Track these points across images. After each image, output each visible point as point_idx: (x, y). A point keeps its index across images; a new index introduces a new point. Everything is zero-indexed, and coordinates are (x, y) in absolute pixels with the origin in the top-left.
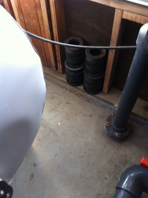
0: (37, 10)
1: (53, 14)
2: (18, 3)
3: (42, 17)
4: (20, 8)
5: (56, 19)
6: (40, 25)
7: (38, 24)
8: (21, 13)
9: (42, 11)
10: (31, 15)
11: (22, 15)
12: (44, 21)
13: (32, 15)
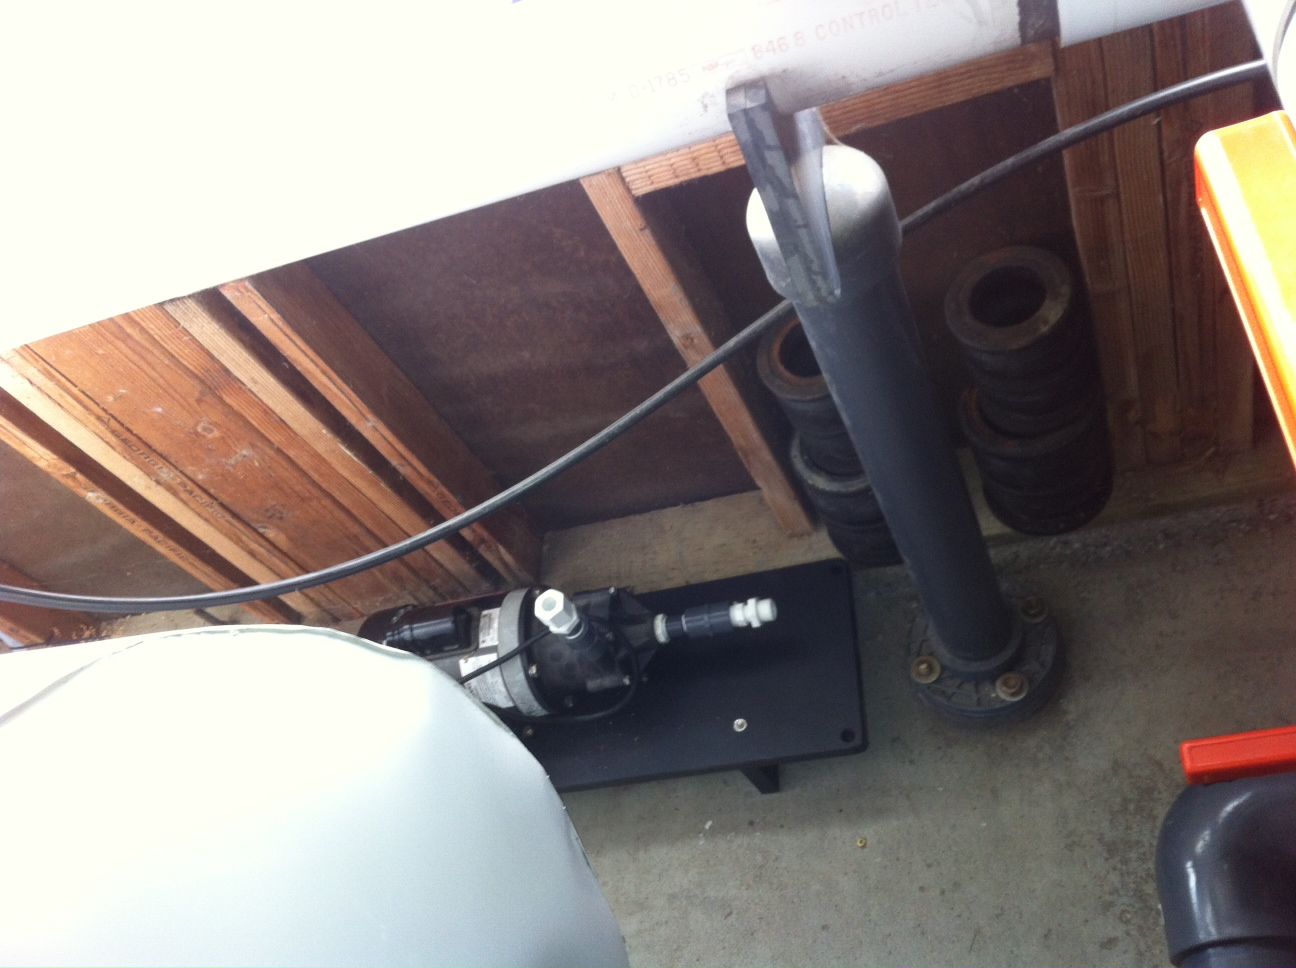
0: (221, 399)
1: (311, 366)
2: (106, 424)
3: (267, 411)
4: (134, 439)
5: (339, 382)
6: (279, 451)
7: (272, 453)
8: (154, 457)
9: (250, 385)
10: (210, 436)
11: (161, 463)
12: (290, 423)
13: (216, 433)
